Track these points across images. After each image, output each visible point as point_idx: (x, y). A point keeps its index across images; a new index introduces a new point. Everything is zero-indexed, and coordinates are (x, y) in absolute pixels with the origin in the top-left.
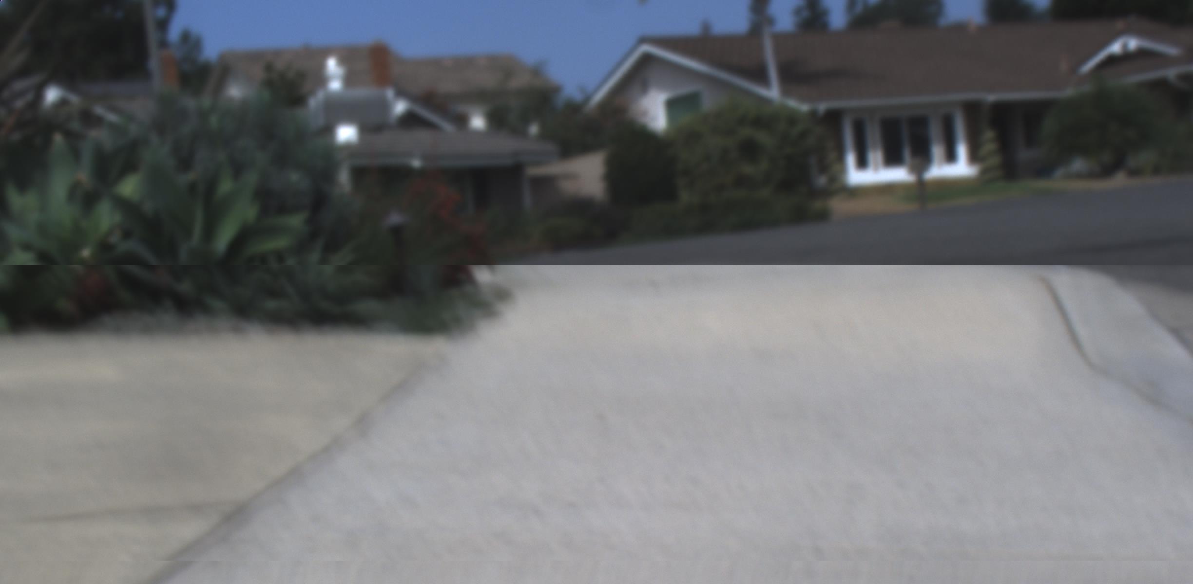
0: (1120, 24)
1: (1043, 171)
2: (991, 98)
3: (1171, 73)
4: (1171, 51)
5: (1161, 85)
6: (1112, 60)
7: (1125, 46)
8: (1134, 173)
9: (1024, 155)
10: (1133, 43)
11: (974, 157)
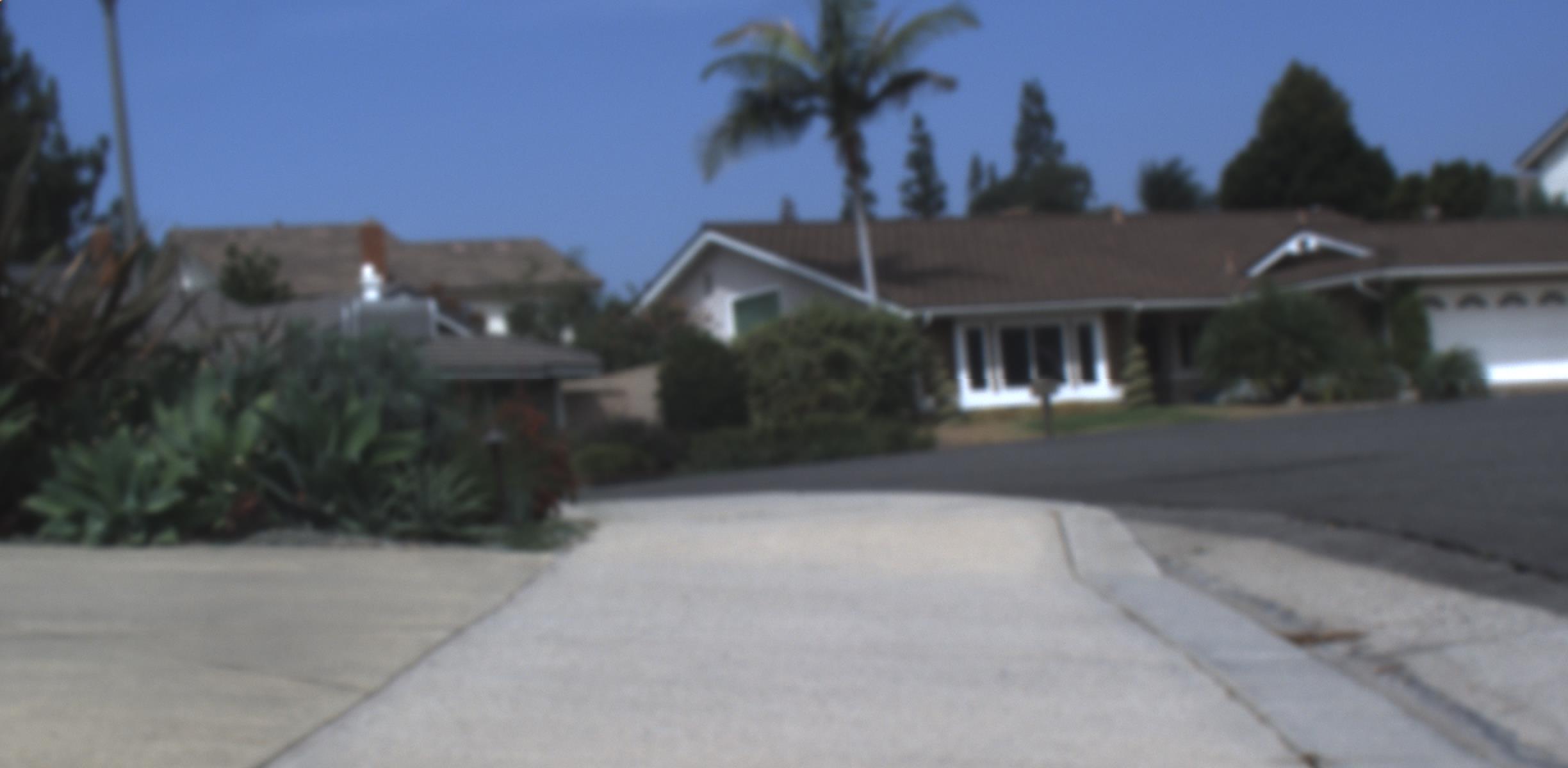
0: (1301, 217)
1: (1204, 395)
2: (1139, 305)
3: (1358, 279)
4: (1360, 252)
5: (1345, 293)
6: (1288, 262)
7: (1303, 244)
8: (1311, 398)
9: (1179, 375)
10: (1313, 242)
11: (1116, 376)
